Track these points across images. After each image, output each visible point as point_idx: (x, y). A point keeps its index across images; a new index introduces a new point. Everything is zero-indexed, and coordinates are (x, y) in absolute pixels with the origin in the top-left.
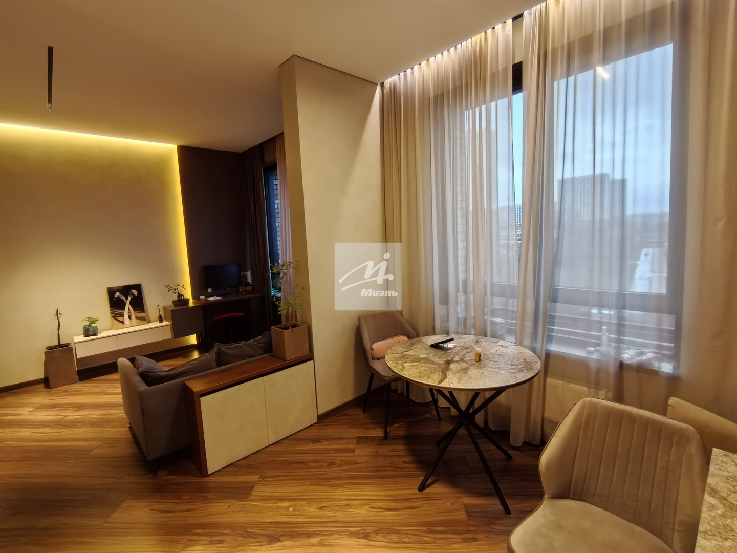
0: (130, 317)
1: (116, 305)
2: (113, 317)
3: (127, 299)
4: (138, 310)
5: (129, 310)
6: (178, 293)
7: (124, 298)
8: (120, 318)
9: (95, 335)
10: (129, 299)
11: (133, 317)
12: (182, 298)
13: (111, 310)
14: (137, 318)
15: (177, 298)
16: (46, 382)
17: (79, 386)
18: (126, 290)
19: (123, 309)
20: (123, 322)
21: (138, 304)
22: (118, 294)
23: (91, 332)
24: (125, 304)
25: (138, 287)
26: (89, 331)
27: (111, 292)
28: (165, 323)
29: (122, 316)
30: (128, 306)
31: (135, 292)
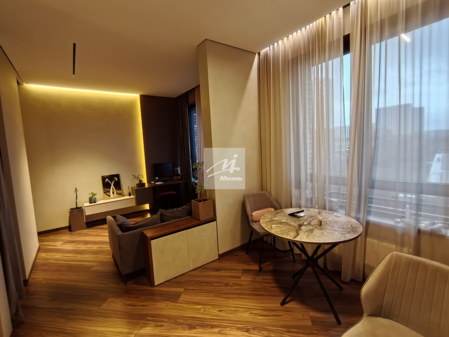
0: (113, 193)
1: (106, 186)
2: (105, 193)
3: (112, 183)
4: (118, 189)
5: (113, 189)
6: (140, 180)
7: (110, 182)
8: (107, 193)
9: (95, 202)
10: (113, 182)
11: (115, 193)
12: (142, 182)
13: (104, 189)
14: (117, 193)
15: (138, 183)
16: (70, 228)
17: (86, 231)
18: (111, 177)
19: (110, 188)
20: (109, 196)
21: (118, 186)
22: (107, 179)
23: (93, 201)
24: (111, 186)
25: (118, 176)
26: (92, 200)
27: (104, 178)
28: (132, 197)
29: (109, 192)
30: (112, 186)
31: (116, 179)
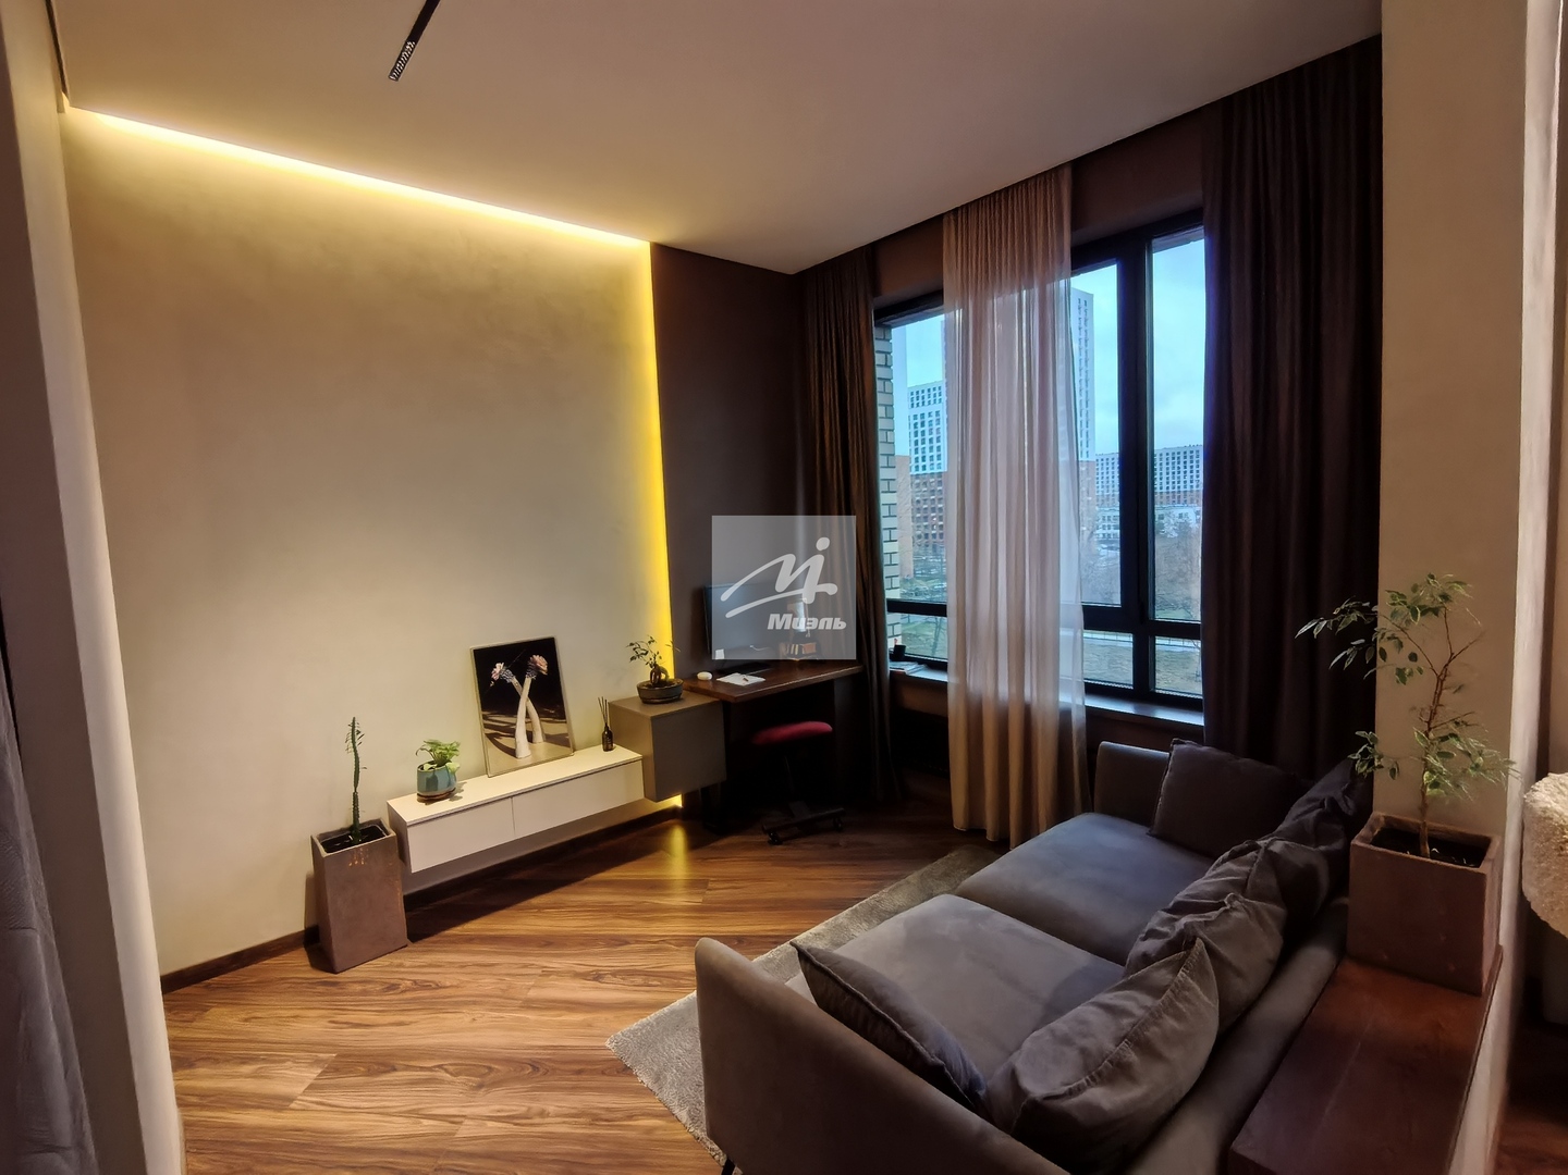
1: (496, 700)
2: (491, 737)
4: (549, 715)
6: (655, 665)
8: (505, 741)
9: (449, 795)
12: (663, 676)
13: (485, 717)
15: (647, 678)
18: (516, 655)
21: (550, 697)
23: (442, 788)
25: (547, 647)
26: (433, 788)
28: (621, 754)
29: (511, 732)
